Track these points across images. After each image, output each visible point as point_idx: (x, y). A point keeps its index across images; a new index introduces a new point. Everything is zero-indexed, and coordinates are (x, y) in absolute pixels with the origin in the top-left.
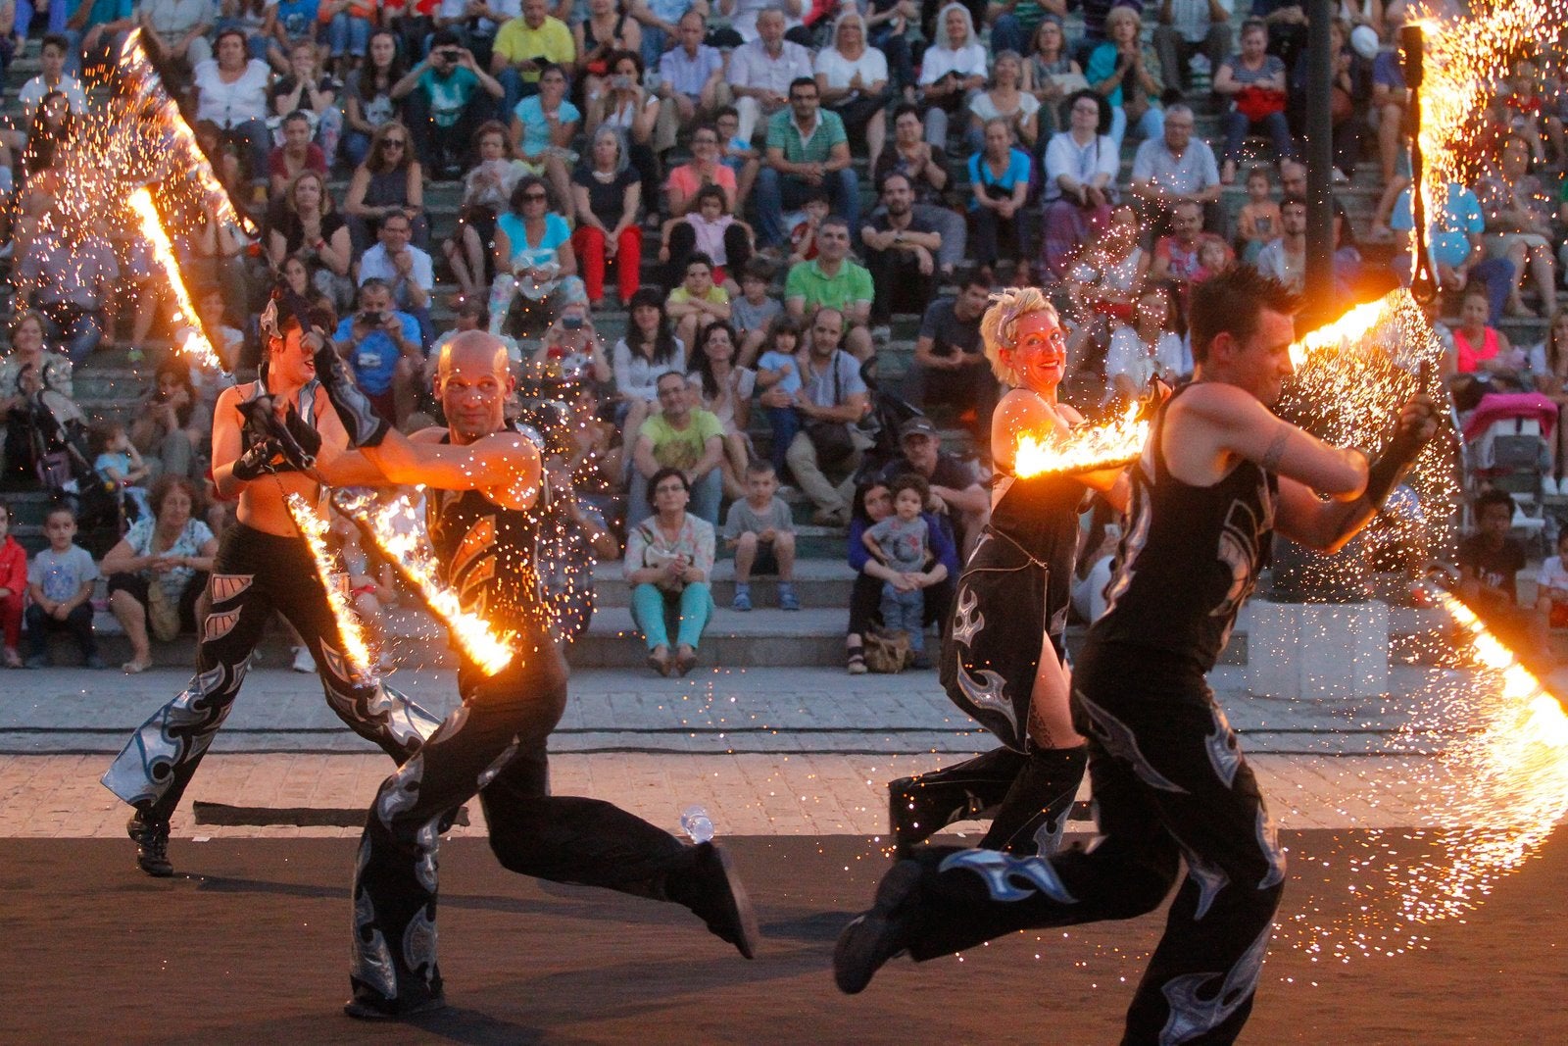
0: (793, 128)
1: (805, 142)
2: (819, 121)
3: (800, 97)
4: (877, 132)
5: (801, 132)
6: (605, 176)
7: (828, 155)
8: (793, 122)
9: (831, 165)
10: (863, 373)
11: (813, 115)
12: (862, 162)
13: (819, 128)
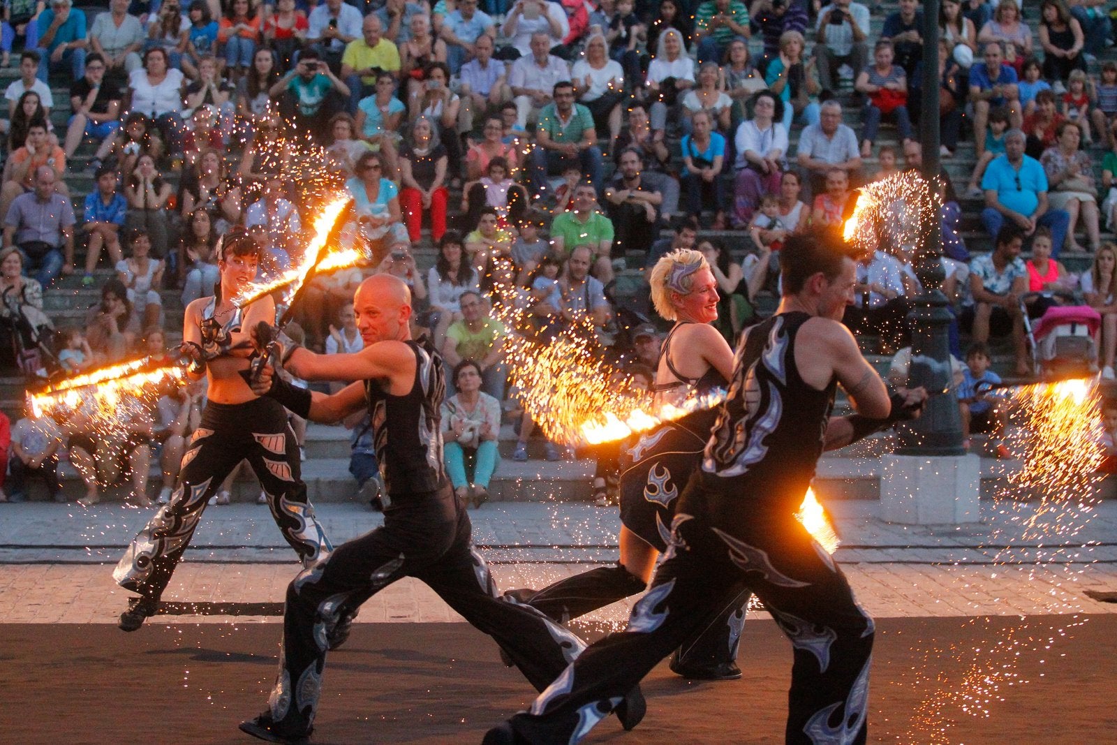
0: (555, 118)
1: (564, 126)
2: (574, 112)
3: (561, 96)
4: (616, 120)
5: (561, 121)
6: (421, 152)
7: (581, 136)
8: (556, 114)
9: (583, 145)
10: (606, 293)
11: (569, 109)
12: (605, 141)
13: (575, 118)
